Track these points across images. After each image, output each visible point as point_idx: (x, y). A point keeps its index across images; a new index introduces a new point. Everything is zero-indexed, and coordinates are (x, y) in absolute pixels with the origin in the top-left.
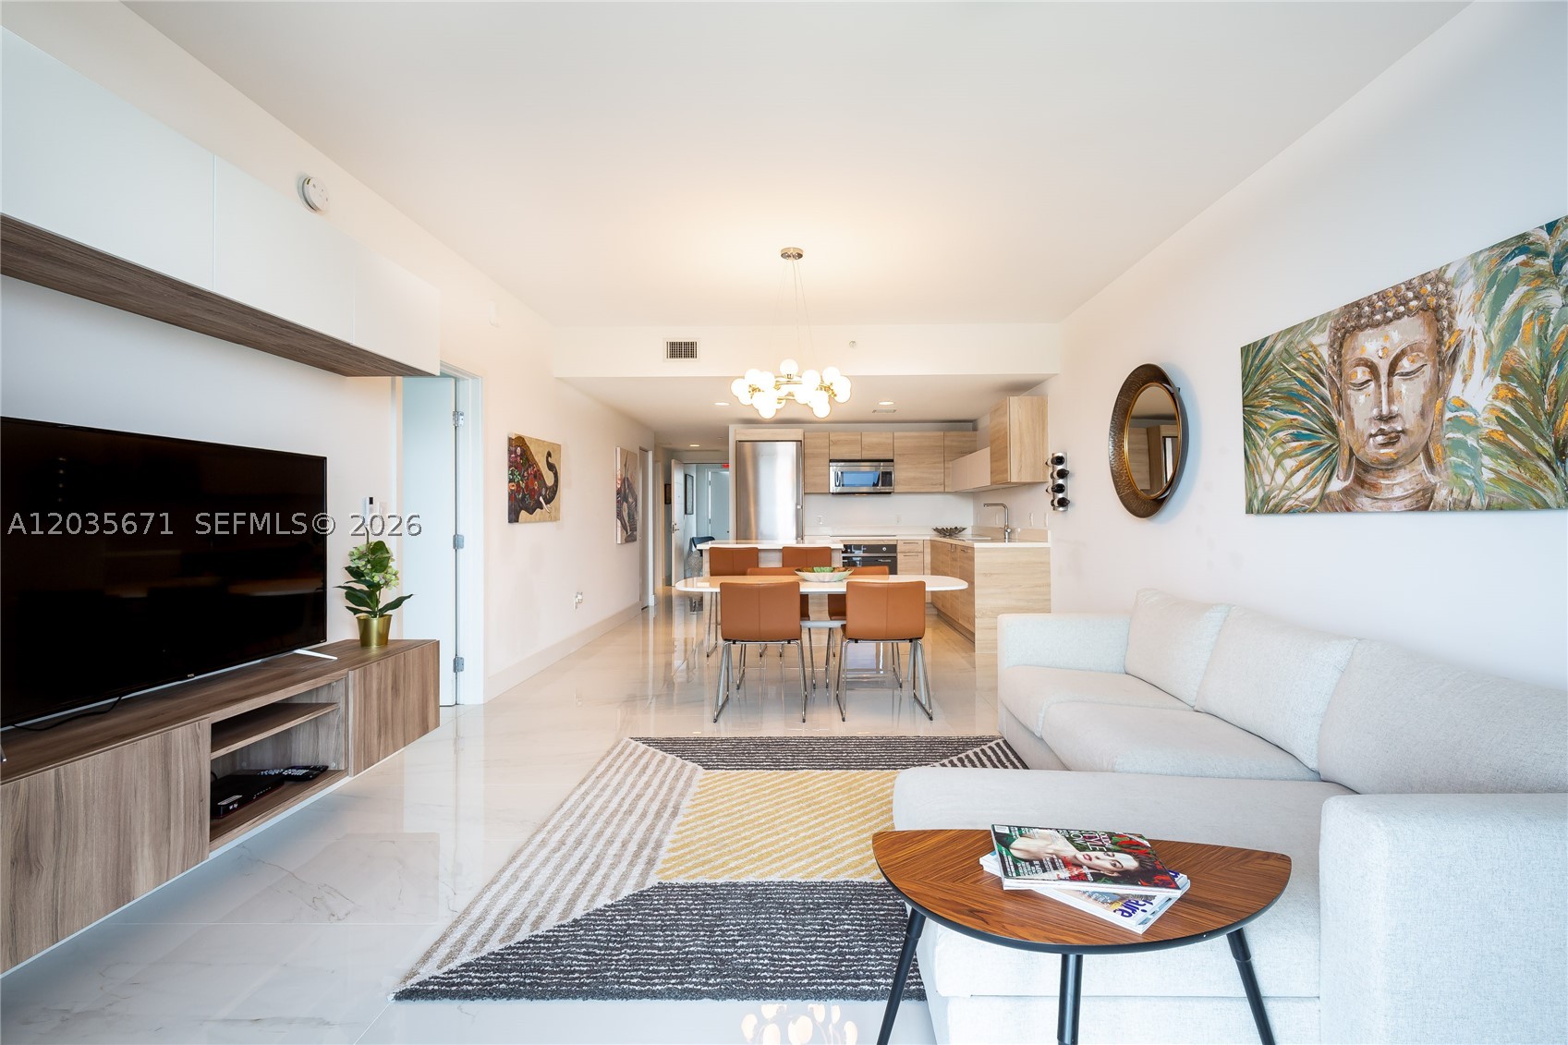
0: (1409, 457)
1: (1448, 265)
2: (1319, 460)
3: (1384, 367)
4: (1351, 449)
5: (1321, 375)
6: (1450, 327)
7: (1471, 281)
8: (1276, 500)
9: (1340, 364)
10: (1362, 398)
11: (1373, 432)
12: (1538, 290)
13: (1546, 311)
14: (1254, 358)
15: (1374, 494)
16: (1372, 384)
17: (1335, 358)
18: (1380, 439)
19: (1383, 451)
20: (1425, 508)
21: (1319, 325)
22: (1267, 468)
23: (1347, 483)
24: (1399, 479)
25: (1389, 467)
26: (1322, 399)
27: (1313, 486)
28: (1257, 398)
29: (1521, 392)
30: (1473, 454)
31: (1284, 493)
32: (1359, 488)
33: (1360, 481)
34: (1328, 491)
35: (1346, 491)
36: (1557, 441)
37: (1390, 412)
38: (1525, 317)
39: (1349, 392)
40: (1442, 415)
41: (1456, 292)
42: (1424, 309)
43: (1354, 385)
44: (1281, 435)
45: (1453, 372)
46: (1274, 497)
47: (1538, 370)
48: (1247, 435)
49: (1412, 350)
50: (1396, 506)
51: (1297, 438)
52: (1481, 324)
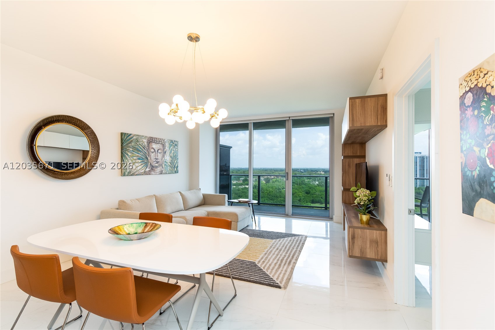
0: (160, 165)
2: (144, 165)
3: (156, 151)
4: (151, 163)
6: (165, 148)
8: (133, 172)
9: (149, 147)
10: (153, 155)
11: (154, 161)
12: (173, 148)
13: (174, 150)
14: (127, 137)
15: (154, 171)
16: (154, 153)
17: (148, 145)
19: (156, 164)
20: (162, 174)
23: (150, 169)
24: (158, 169)
25: (157, 167)
27: (143, 170)
28: (128, 147)
29: (172, 159)
30: (167, 166)
31: (135, 171)
33: (152, 169)
34: (146, 171)
35: (149, 171)
36: (174, 166)
37: (157, 158)
38: (172, 150)
39: (150, 153)
40: (164, 160)
41: (166, 144)
42: (162, 144)
44: (135, 158)
45: (165, 154)
46: (132, 172)
47: (173, 157)
48: (123, 155)
49: (160, 149)
50: (158, 173)
51: (139, 159)
52: (168, 149)
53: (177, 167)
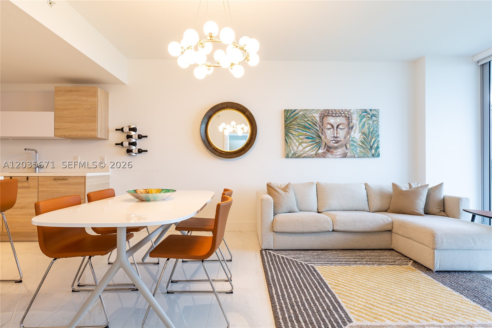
0: (341, 146)
1: (351, 110)
2: (315, 145)
3: (335, 126)
4: (325, 143)
5: (316, 124)
6: (351, 122)
7: (356, 114)
8: (299, 154)
9: (323, 123)
10: (329, 132)
11: (332, 140)
12: (368, 120)
13: (369, 124)
14: (291, 114)
15: (332, 154)
16: (332, 129)
17: (321, 121)
18: (334, 142)
19: (334, 144)
20: (345, 157)
21: (315, 112)
22: (295, 145)
23: (324, 151)
24: (339, 151)
25: (336, 148)
26: (317, 130)
27: (313, 151)
28: (291, 125)
29: (365, 137)
31: (302, 152)
32: (328, 152)
33: (328, 150)
34: (318, 152)
35: (324, 153)
36: (371, 146)
37: (337, 136)
38: (366, 124)
39: (325, 130)
40: (349, 138)
41: (353, 115)
42: (346, 116)
43: (327, 128)
44: (301, 137)
45: (352, 130)
46: (298, 153)
47: (368, 134)
48: (286, 135)
49: (343, 124)
50: (338, 156)
51: (308, 138)
52: (358, 123)
53: (378, 147)
